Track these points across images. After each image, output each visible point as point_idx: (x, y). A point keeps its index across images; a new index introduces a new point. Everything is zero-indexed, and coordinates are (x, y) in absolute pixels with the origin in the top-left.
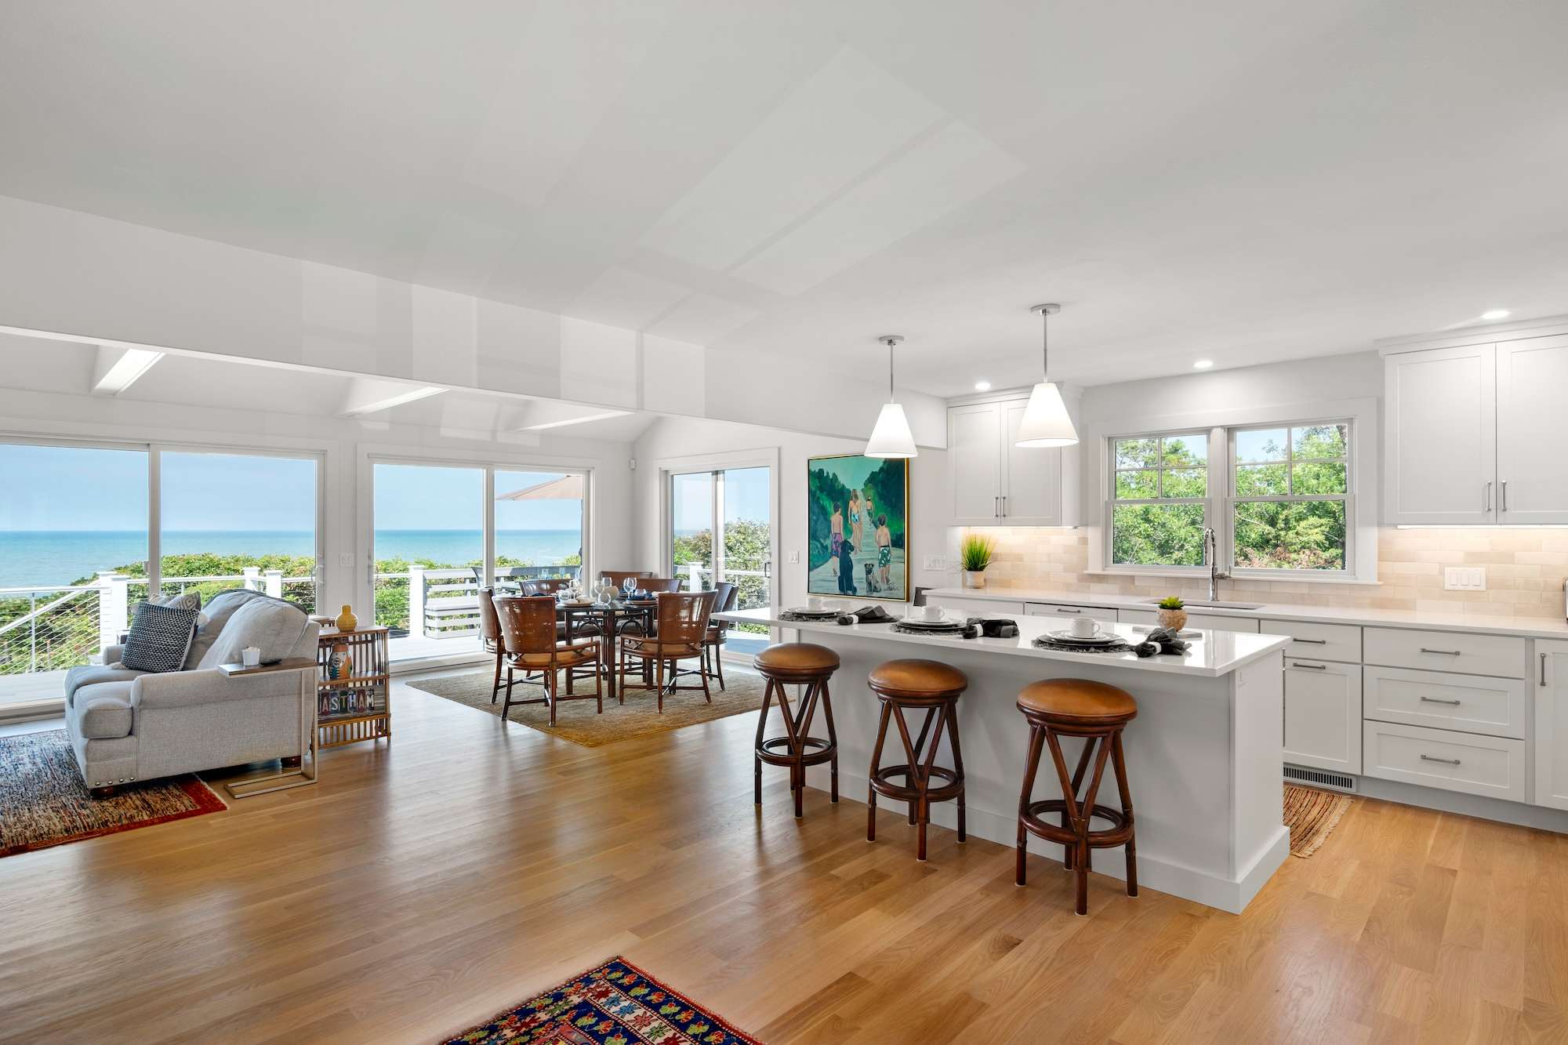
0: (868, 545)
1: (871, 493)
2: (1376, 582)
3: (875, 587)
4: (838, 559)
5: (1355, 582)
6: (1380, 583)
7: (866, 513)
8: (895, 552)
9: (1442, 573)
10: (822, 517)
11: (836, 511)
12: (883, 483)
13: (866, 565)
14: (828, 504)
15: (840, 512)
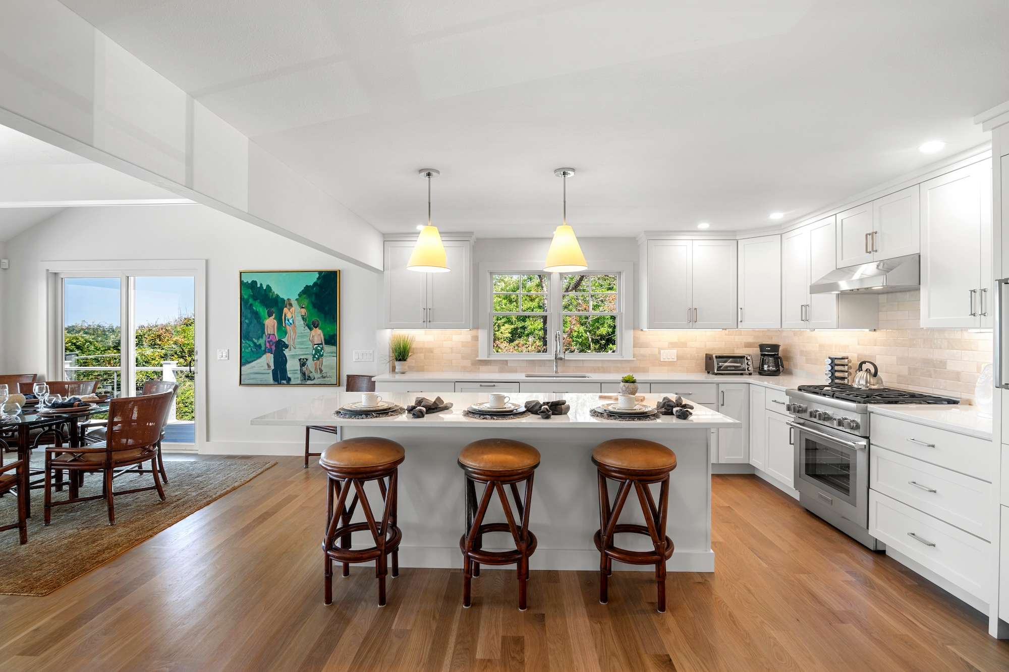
0: (302, 343)
1: (306, 302)
2: (633, 359)
3: (309, 377)
4: (272, 355)
5: (623, 359)
6: (635, 359)
7: (300, 318)
8: (328, 349)
9: (660, 353)
10: (255, 321)
11: (270, 316)
12: (316, 294)
13: (300, 360)
14: (262, 311)
15: (273, 317)
